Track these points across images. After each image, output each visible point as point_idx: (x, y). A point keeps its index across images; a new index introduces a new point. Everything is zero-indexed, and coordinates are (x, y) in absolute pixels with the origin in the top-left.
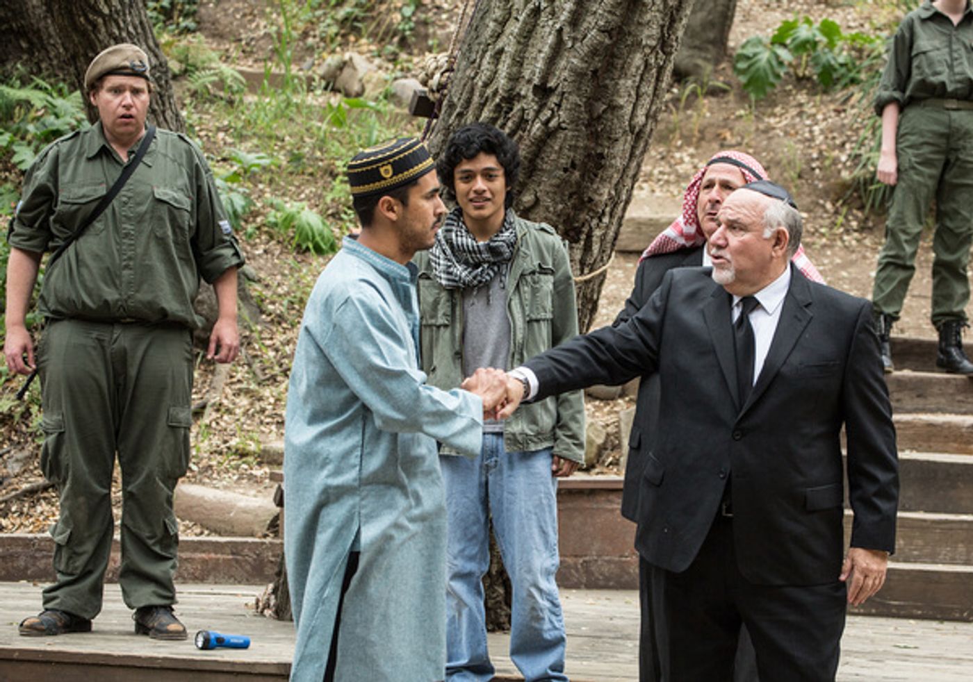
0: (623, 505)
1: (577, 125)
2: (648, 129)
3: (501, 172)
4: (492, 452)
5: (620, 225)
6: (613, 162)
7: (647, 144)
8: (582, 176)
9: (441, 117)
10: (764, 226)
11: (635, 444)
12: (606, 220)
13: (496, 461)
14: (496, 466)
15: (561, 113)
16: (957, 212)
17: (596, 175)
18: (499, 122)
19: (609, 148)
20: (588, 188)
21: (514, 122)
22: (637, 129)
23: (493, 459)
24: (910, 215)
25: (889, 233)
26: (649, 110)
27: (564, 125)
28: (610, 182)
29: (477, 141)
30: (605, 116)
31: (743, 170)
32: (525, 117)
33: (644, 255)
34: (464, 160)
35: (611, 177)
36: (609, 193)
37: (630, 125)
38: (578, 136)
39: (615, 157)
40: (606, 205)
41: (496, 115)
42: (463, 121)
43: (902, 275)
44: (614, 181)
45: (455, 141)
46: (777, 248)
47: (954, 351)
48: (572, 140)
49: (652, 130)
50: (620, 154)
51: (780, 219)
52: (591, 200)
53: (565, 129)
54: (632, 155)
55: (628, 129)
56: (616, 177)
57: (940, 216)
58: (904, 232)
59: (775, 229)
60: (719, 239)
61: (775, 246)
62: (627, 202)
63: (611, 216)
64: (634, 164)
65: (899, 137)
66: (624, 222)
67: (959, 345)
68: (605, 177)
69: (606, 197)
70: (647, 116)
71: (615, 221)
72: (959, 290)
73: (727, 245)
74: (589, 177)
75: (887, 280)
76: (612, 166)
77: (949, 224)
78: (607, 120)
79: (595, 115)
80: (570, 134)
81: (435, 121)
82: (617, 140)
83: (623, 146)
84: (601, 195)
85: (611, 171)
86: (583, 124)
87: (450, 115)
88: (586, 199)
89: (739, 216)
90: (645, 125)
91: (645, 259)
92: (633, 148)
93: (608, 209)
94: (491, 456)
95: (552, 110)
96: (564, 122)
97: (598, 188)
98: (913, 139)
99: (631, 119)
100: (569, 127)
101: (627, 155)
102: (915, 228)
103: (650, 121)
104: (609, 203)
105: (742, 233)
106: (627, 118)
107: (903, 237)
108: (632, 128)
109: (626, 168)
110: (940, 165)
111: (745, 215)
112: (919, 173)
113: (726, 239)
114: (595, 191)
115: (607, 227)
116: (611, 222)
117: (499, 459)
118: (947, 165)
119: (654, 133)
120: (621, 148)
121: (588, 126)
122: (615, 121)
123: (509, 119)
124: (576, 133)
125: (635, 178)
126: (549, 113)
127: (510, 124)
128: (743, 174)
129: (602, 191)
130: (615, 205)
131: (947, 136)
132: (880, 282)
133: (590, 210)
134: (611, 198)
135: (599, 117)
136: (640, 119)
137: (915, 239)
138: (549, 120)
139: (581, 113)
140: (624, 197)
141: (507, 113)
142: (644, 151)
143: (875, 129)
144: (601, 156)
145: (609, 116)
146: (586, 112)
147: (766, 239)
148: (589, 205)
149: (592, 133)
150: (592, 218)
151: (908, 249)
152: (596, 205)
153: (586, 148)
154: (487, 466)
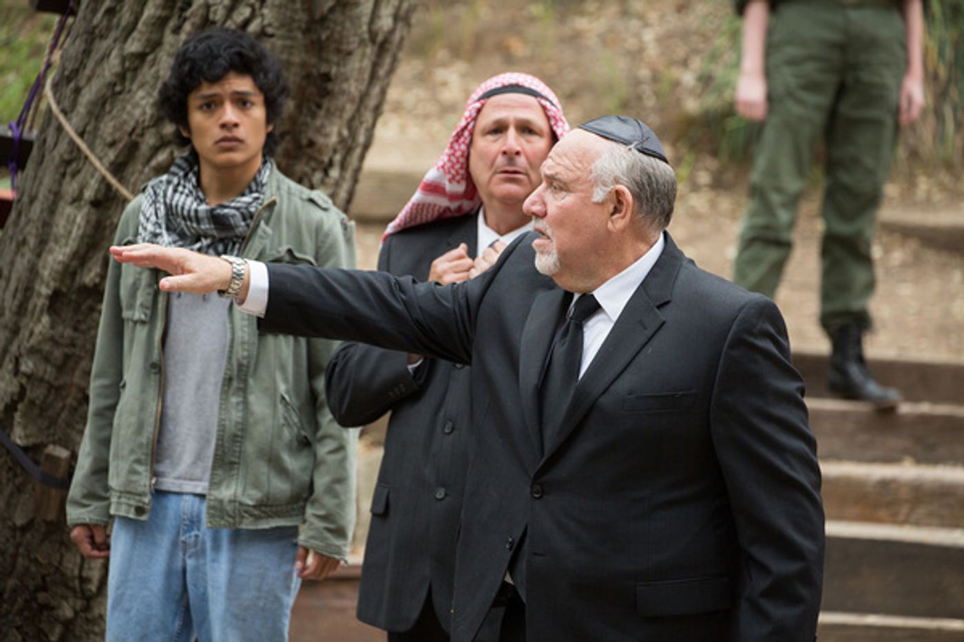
0: (360, 603)
1: (290, 30)
2: (397, 37)
3: (258, 99)
4: (192, 522)
5: (355, 180)
6: (345, 86)
7: (395, 60)
8: (299, 107)
9: (80, 14)
10: (594, 183)
11: (381, 510)
12: (334, 173)
13: (197, 536)
14: (196, 544)
15: (265, 11)
16: (856, 161)
17: (319, 106)
18: (172, 24)
19: (338, 64)
20: (306, 124)
21: (193, 24)
22: (380, 38)
23: (193, 533)
24: (786, 166)
25: (756, 192)
26: (398, 9)
27: (270, 30)
28: (341, 117)
29: (225, 54)
30: (331, 16)
31: (543, 102)
32: (211, 16)
33: (390, 228)
34: (205, 84)
35: (342, 110)
36: (340, 134)
37: (370, 31)
38: (291, 47)
39: (347, 80)
40: (335, 151)
41: (164, 13)
42: (115, 21)
43: (773, 254)
44: (347, 115)
45: (188, 55)
46: (617, 216)
47: (854, 371)
48: (282, 52)
49: (402, 39)
50: (355, 74)
51: (618, 173)
52: (311, 144)
53: (272, 36)
54: (373, 76)
55: (366, 36)
56: (349, 109)
57: (831, 166)
58: (779, 190)
59: (611, 188)
60: (533, 203)
61: (613, 214)
62: (367, 146)
63: (343, 167)
64: (376, 90)
65: (770, 49)
66: (362, 177)
67: (861, 360)
68: (332, 109)
69: (334, 139)
70: (396, 17)
71: (349, 175)
72: (860, 276)
73: (545, 214)
74: (309, 110)
75: (754, 262)
76: (343, 92)
77: (845, 178)
78: (335, 23)
79: (318, 16)
80: (279, 43)
81: (70, 20)
82: (350, 53)
83: (359, 63)
84: (327, 136)
85: (342, 100)
86: (299, 28)
87: (94, 12)
88: (304, 142)
89: (559, 169)
90: (392, 32)
91: (392, 235)
92: (375, 66)
93: (338, 158)
94: (190, 529)
95: (252, 6)
96: (270, 25)
97: (323, 126)
98: (791, 51)
99: (372, 20)
100: (279, 33)
101: (366, 76)
102: (793, 184)
103: (400, 25)
104: (339, 147)
105: (564, 193)
106: (365, 19)
107: (775, 198)
108: (373, 35)
109: (364, 96)
110: (831, 91)
111: (567, 168)
112: (800, 102)
113: (544, 204)
114: (319, 130)
115: (337, 184)
116: (342, 177)
117: (200, 534)
118: (841, 90)
119: (406, 43)
120: (357, 65)
121: (307, 31)
122: (348, 24)
123: (185, 19)
124: (288, 43)
125: (377, 111)
126: (247, 12)
127: (187, 27)
128: (544, 108)
129: (328, 130)
130: (349, 151)
131: (842, 47)
132: (742, 266)
133: (311, 158)
134: (342, 140)
135: (324, 19)
136: (385, 22)
137: (793, 202)
138: (246, 23)
139: (295, 11)
140: (361, 139)
141: (183, 10)
142: (391, 71)
143: (735, 36)
144: (327, 77)
145: (337, 16)
146: (303, 10)
147: (597, 204)
148: (309, 151)
149: (312, 43)
150: (314, 170)
151: (784, 216)
152: (320, 151)
153: (303, 65)
154: (184, 542)
